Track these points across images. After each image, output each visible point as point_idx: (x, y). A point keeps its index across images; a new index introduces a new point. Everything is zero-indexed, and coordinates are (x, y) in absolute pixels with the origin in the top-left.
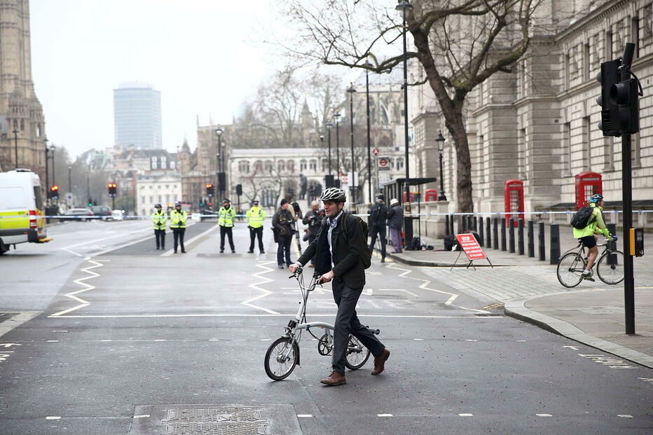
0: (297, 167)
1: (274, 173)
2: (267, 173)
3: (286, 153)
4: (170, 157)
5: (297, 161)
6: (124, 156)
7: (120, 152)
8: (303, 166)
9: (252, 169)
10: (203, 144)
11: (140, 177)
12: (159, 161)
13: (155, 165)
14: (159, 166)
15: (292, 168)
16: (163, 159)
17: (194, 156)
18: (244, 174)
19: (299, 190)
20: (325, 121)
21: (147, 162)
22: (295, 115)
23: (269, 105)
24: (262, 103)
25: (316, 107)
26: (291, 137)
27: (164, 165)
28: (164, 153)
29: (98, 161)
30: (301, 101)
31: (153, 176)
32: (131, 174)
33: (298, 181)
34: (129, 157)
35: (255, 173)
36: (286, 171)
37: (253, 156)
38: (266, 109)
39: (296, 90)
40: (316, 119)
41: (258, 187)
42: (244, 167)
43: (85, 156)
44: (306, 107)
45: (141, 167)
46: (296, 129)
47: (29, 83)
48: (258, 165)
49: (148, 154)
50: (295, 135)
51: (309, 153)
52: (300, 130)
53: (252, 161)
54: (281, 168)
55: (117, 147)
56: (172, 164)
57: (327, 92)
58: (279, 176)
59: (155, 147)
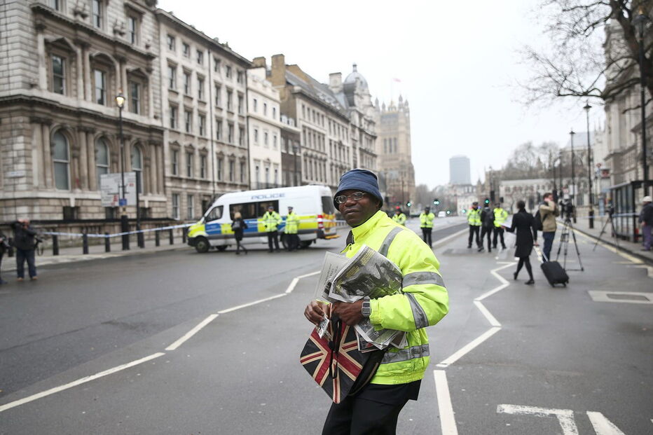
0: (535, 189)
1: (523, 192)
2: (519, 192)
3: (529, 182)
4: (473, 187)
5: (535, 186)
6: (453, 187)
7: (450, 186)
8: (538, 188)
9: (512, 190)
10: (487, 179)
11: (459, 196)
12: (468, 190)
13: (466, 191)
14: (468, 192)
15: (532, 189)
16: (470, 188)
17: (483, 186)
18: (508, 193)
19: (536, 200)
20: (550, 166)
21: (462, 189)
22: (534, 164)
23: (520, 160)
24: (516, 159)
25: (544, 159)
26: (532, 174)
27: (470, 191)
28: (470, 185)
29: (442, 189)
30: (536, 157)
31: (465, 196)
32: (456, 195)
33: (536, 196)
34: (454, 188)
35: (513, 192)
36: (529, 191)
37: (512, 184)
38: (519, 162)
39: (534, 151)
40: (545, 165)
41: (514, 199)
42: (507, 189)
43: (436, 188)
44: (539, 160)
45: (460, 192)
46: (535, 171)
47: (409, 157)
48: (515, 189)
49: (463, 186)
50: (534, 174)
51: (541, 182)
52: (536, 170)
53: (512, 187)
54: (527, 189)
55: (450, 183)
56: (474, 190)
57: (550, 151)
58: (526, 194)
59: (467, 182)
